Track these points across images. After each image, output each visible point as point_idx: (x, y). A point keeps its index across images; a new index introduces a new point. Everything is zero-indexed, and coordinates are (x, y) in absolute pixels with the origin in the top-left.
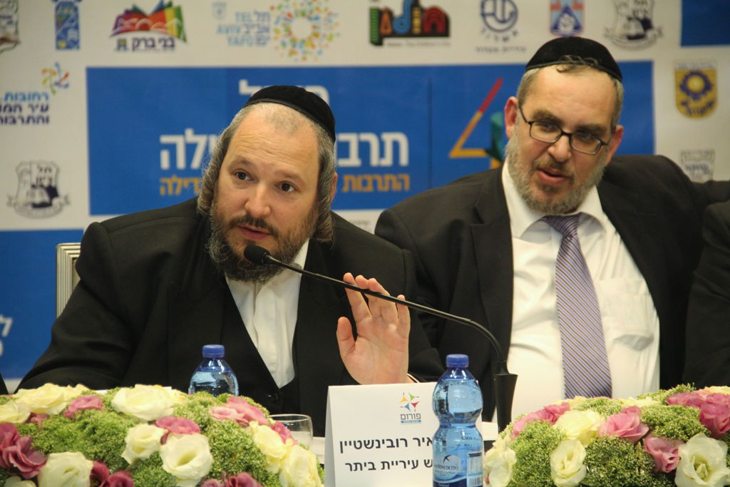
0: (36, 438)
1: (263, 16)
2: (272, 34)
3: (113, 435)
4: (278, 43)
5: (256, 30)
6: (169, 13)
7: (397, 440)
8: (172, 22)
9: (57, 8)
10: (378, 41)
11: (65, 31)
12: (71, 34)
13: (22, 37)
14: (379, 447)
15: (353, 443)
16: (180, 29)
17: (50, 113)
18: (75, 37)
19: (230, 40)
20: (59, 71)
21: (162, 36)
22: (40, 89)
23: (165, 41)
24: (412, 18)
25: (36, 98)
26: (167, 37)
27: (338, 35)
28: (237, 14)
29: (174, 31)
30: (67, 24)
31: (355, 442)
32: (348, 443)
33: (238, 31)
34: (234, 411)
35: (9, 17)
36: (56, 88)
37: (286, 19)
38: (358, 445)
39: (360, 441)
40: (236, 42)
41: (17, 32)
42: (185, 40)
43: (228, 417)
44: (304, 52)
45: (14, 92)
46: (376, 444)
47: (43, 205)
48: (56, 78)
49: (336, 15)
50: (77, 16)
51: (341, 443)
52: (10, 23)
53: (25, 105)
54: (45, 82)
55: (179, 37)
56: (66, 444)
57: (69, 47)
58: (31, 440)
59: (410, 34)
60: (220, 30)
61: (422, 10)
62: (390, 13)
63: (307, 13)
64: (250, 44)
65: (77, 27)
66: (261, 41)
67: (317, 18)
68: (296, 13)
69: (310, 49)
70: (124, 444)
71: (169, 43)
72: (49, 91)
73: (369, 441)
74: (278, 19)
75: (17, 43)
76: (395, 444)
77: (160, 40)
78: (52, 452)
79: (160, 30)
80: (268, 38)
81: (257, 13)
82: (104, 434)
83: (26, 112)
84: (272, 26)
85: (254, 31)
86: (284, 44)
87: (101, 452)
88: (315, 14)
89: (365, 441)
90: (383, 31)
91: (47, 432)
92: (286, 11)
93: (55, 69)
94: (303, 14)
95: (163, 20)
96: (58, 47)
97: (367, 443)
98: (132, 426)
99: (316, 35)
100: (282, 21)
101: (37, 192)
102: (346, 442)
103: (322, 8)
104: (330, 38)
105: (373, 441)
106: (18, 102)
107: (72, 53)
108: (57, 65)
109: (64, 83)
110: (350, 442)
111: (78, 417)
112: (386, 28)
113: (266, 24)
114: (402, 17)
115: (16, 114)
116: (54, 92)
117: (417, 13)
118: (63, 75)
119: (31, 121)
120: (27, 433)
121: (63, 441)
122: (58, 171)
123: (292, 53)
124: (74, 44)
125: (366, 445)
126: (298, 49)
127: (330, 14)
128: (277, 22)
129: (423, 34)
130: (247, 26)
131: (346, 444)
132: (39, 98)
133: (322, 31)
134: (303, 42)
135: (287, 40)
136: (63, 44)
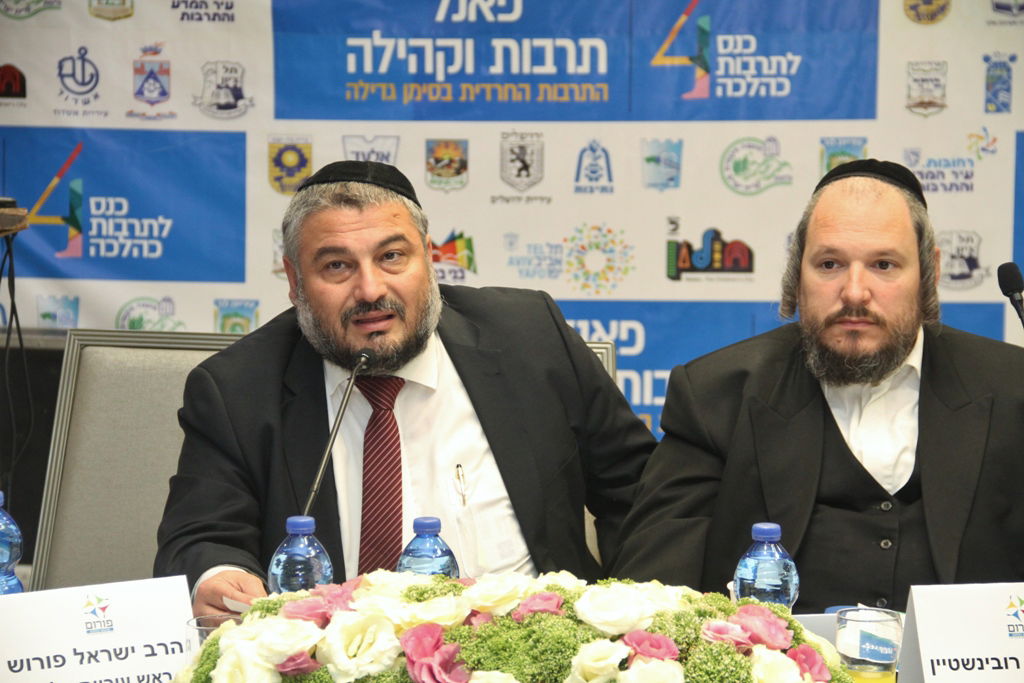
0: (463, 648)
1: (556, 248)
2: (564, 266)
3: (558, 652)
4: (570, 276)
5: (548, 262)
6: (460, 244)
7: (1005, 659)
8: (462, 253)
9: (989, 70)
10: (675, 275)
11: (995, 94)
12: (1002, 97)
13: (948, 101)
14: (982, 668)
15: (947, 662)
16: (471, 260)
17: (974, 181)
18: (1006, 100)
19: (521, 272)
20: (987, 134)
21: (452, 267)
22: (965, 155)
23: (455, 272)
24: (712, 252)
25: (961, 164)
26: (456, 268)
27: (634, 268)
28: (529, 246)
29: (465, 262)
30: (998, 86)
31: (950, 660)
32: (941, 662)
33: (530, 263)
34: (738, 628)
35: (937, 80)
36: (982, 154)
37: (579, 252)
38: (954, 665)
39: (956, 660)
40: (528, 274)
41: (944, 96)
42: (475, 271)
43: (724, 636)
44: (598, 286)
45: (936, 158)
46: (978, 664)
47: (962, 277)
48: (983, 144)
49: (632, 248)
50: (1010, 77)
51: (932, 661)
52: (937, 86)
53: (948, 172)
54: (970, 148)
55: (469, 268)
56: (499, 659)
57: (998, 110)
58: (457, 650)
59: (709, 268)
60: (511, 262)
61: (724, 245)
62: (689, 246)
63: (602, 246)
64: (542, 277)
65: (1008, 90)
66: (553, 273)
67: (612, 251)
68: (590, 246)
69: (603, 282)
70: (569, 666)
71: (459, 275)
72: (974, 158)
73: (968, 660)
74: (572, 250)
75: (942, 106)
76: (1003, 664)
77: (450, 272)
78: (478, 669)
79: (452, 261)
80: (560, 271)
81: (549, 245)
82: (546, 651)
83: (949, 179)
84: (565, 258)
85: (545, 264)
86: (576, 277)
87: (540, 674)
88: (610, 246)
89: (963, 660)
90: (681, 265)
91: (479, 640)
92: (580, 243)
93: (982, 133)
94: (598, 247)
95: (454, 251)
96: (987, 111)
97: (966, 662)
98: (588, 641)
99: (611, 268)
100: (575, 254)
101: (957, 263)
102: (938, 661)
103: (617, 240)
104: (626, 271)
105: (973, 660)
106: (942, 169)
107: (1002, 117)
108: (985, 130)
109: (991, 148)
110: (944, 661)
111: (526, 622)
112: (684, 262)
113: (558, 256)
114: (701, 251)
115: (937, 182)
116: (980, 158)
117: (718, 246)
118: (991, 139)
119: (954, 188)
120: (455, 640)
121: (497, 654)
122: (980, 240)
123: (585, 286)
124: (1004, 107)
125: (964, 665)
126: (591, 283)
127: (626, 247)
128: (570, 255)
129: (722, 269)
130: (539, 258)
131: (938, 664)
132: (964, 164)
133: (617, 264)
134: (597, 275)
135: (580, 273)
136: (992, 107)
